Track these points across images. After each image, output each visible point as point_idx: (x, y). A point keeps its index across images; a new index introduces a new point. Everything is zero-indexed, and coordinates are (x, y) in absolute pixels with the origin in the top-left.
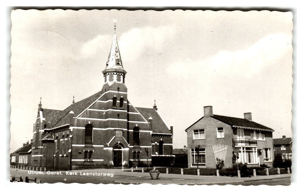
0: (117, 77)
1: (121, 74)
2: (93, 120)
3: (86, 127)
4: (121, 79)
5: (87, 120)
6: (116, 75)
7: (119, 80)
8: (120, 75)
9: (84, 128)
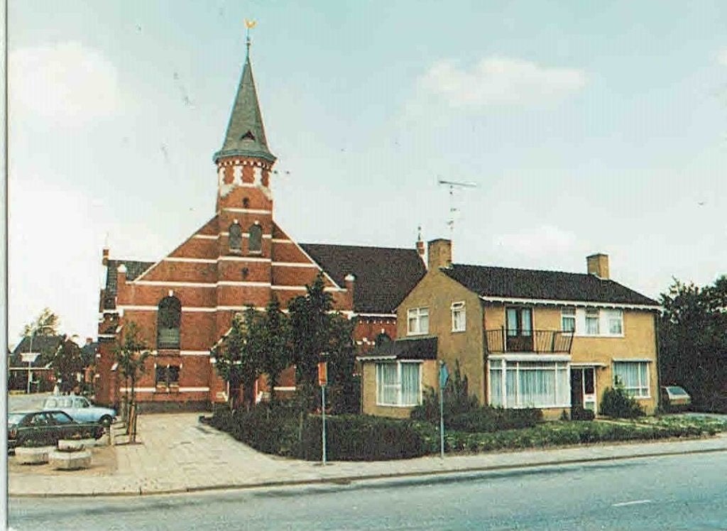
0: (242, 171)
1: (255, 164)
2: (179, 287)
3: (161, 307)
4: (255, 176)
5: (164, 287)
6: (241, 167)
7: (248, 178)
8: (253, 167)
9: (156, 308)
